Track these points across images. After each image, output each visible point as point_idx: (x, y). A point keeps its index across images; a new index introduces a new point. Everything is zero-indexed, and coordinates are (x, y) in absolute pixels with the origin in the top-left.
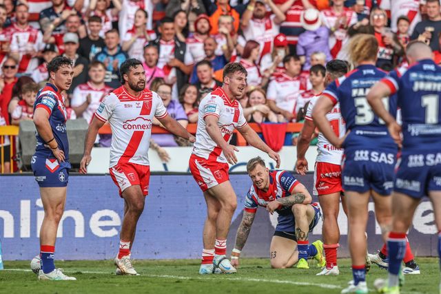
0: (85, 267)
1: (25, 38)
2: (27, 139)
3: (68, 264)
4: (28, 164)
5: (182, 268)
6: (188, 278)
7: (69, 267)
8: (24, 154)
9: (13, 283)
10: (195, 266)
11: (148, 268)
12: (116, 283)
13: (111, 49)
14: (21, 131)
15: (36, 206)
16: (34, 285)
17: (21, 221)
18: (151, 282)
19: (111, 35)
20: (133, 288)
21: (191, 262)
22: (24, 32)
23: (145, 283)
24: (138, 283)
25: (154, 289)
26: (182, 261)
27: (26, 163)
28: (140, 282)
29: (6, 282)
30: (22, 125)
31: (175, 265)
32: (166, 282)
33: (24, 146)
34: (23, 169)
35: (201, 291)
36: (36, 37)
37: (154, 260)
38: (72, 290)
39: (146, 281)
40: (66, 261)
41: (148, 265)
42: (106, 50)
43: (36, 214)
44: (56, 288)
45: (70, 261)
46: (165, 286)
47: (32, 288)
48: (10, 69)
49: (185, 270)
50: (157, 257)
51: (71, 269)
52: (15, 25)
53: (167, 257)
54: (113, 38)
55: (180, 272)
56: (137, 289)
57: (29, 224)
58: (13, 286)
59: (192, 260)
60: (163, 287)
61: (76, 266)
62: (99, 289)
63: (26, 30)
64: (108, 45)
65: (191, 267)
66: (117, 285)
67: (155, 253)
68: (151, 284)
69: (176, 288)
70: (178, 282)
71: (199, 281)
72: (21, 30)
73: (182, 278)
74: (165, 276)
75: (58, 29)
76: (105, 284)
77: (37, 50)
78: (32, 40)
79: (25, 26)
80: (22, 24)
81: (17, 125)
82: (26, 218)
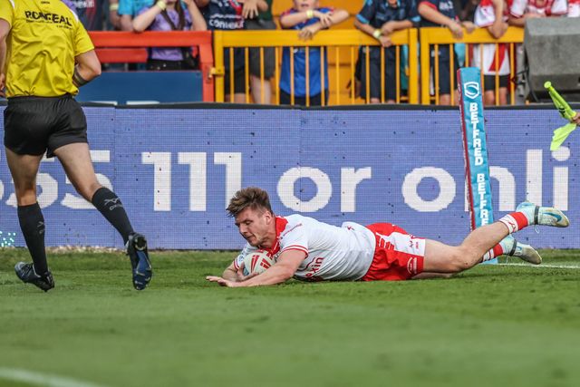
2: (537, 49)
4: (539, 89)
8: (533, 72)
14: (527, 35)
15: (551, 160)
16: (548, 290)
17: (528, 184)
27: (535, 88)
30: (530, 26)
33: (532, 60)
34: (531, 98)
43: (551, 176)
47: (543, 295)
57: (540, 191)
58: (513, 291)
81: (522, 26)
82: (535, 180)
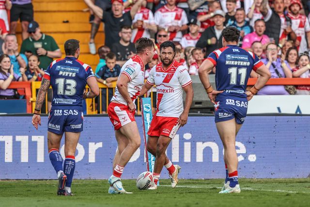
0: (220, 184)
1: (172, 16)
3: (206, 182)
5: (291, 184)
6: (295, 192)
7: (208, 184)
9: (165, 196)
10: (301, 184)
11: (266, 185)
12: (242, 196)
13: (240, 23)
15: (183, 139)
16: (182, 197)
17: (173, 150)
18: (268, 195)
19: (240, 12)
20: (254, 199)
21: (298, 181)
22: (172, 11)
23: (263, 196)
24: (258, 196)
25: (270, 200)
26: (291, 179)
28: (259, 195)
29: (161, 194)
31: (286, 183)
32: (278, 195)
35: (304, 202)
36: (181, 15)
37: (271, 179)
38: (209, 201)
39: (264, 194)
40: (206, 180)
41: (266, 182)
42: (236, 23)
43: (183, 145)
44: (197, 199)
45: (208, 179)
46: (277, 198)
47: (179, 200)
48: (162, 37)
49: (293, 186)
50: (273, 177)
51: (209, 185)
52: (165, 7)
53: (281, 176)
54: (241, 14)
55: (289, 188)
56: (257, 200)
59: (299, 179)
60: (276, 199)
61: (213, 184)
62: (228, 200)
63: (173, 10)
64: (237, 20)
65: (298, 184)
66: (242, 197)
67: (272, 174)
68: (267, 196)
69: (287, 200)
70: (287, 195)
71: (303, 194)
72: (170, 10)
73: (291, 192)
74: (278, 191)
75: (201, 7)
76: (234, 197)
77: (181, 26)
78: (178, 18)
79: (173, 7)
80: (171, 5)
82: (176, 148)
